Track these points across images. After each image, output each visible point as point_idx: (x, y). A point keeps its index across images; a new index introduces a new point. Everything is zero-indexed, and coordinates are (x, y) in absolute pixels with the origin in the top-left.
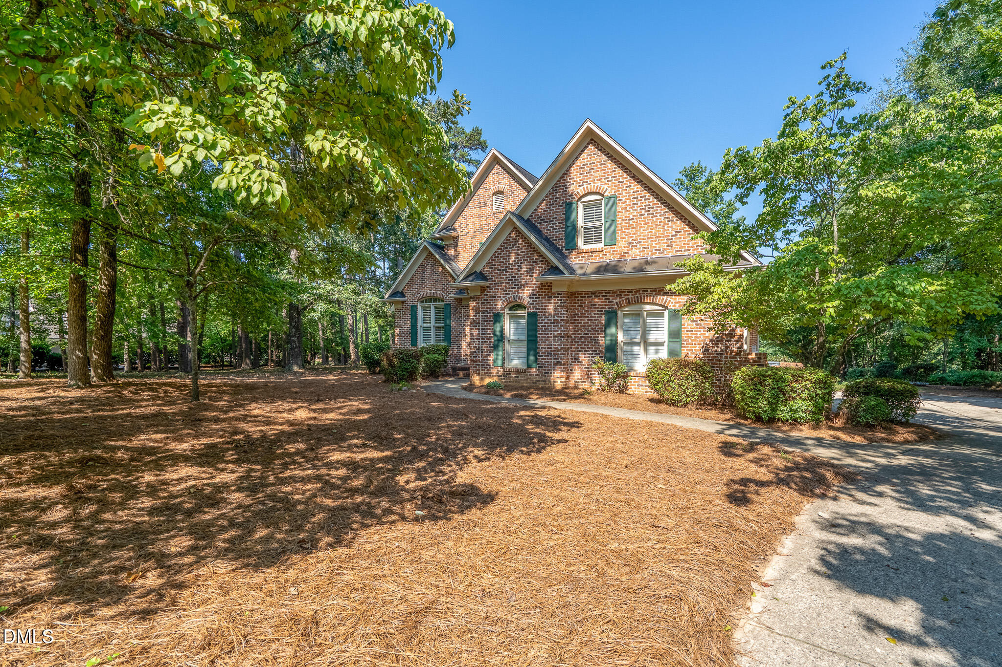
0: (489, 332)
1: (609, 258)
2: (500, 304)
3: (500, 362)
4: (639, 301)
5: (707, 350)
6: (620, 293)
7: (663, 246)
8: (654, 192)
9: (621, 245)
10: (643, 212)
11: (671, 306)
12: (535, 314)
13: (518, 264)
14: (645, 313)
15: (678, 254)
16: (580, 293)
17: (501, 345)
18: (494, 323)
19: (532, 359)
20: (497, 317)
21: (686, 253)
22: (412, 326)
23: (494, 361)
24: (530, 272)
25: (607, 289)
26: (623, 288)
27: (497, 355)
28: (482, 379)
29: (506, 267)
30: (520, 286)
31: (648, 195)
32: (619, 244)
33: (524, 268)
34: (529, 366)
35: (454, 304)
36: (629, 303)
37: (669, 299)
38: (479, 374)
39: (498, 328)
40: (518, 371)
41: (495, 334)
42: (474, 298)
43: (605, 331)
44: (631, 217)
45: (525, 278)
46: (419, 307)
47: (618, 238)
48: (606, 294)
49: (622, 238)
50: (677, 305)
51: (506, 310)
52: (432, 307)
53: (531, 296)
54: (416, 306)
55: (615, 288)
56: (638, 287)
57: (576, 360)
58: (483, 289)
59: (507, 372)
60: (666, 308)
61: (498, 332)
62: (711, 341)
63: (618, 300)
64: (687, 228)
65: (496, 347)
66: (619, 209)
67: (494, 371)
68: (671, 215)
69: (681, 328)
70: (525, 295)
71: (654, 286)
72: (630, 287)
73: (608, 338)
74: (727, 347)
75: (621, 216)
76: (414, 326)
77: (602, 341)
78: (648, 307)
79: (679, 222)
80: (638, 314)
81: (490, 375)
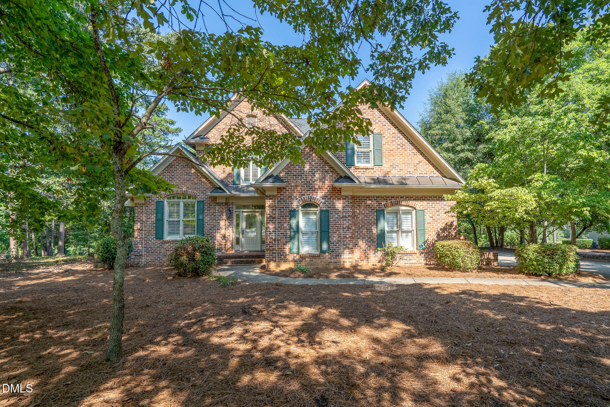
0: (285, 225)
1: (378, 173)
2: (295, 204)
3: (295, 250)
4: (398, 204)
5: (439, 235)
6: (386, 198)
7: (412, 170)
8: (405, 135)
9: (386, 167)
10: (399, 147)
11: (418, 208)
12: (327, 211)
13: (312, 172)
14: (401, 212)
15: (421, 175)
16: (358, 197)
17: (297, 236)
18: (290, 219)
19: (325, 246)
20: (293, 213)
21: (425, 175)
22: (157, 220)
23: (291, 250)
24: (322, 179)
25: (378, 195)
26: (388, 195)
27: (293, 244)
28: (278, 266)
29: (301, 173)
30: (313, 190)
31: (401, 136)
32: (384, 165)
33: (317, 175)
34: (323, 252)
35: (208, 201)
36: (392, 205)
37: (417, 203)
38: (275, 261)
39: (293, 222)
40: (312, 257)
41: (291, 228)
42: (270, 197)
43: (377, 224)
44: (391, 149)
45: (318, 184)
46: (166, 203)
47: (384, 161)
48: (376, 198)
49: (386, 162)
50: (421, 207)
51: (300, 207)
52: (182, 204)
53: (324, 197)
54: (163, 202)
55: (382, 195)
56: (397, 195)
57: (356, 245)
58: (279, 189)
59: (303, 258)
60: (415, 209)
61: (294, 225)
62: (441, 229)
63: (385, 203)
64: (425, 160)
65: (291, 238)
66: (383, 142)
67: (290, 257)
68: (416, 152)
69: (424, 222)
70: (319, 196)
71: (407, 195)
72: (392, 195)
73: (379, 229)
74: (450, 233)
75: (385, 148)
76: (160, 221)
77: (374, 231)
78: (403, 208)
79: (420, 156)
80: (397, 213)
81: (286, 261)
